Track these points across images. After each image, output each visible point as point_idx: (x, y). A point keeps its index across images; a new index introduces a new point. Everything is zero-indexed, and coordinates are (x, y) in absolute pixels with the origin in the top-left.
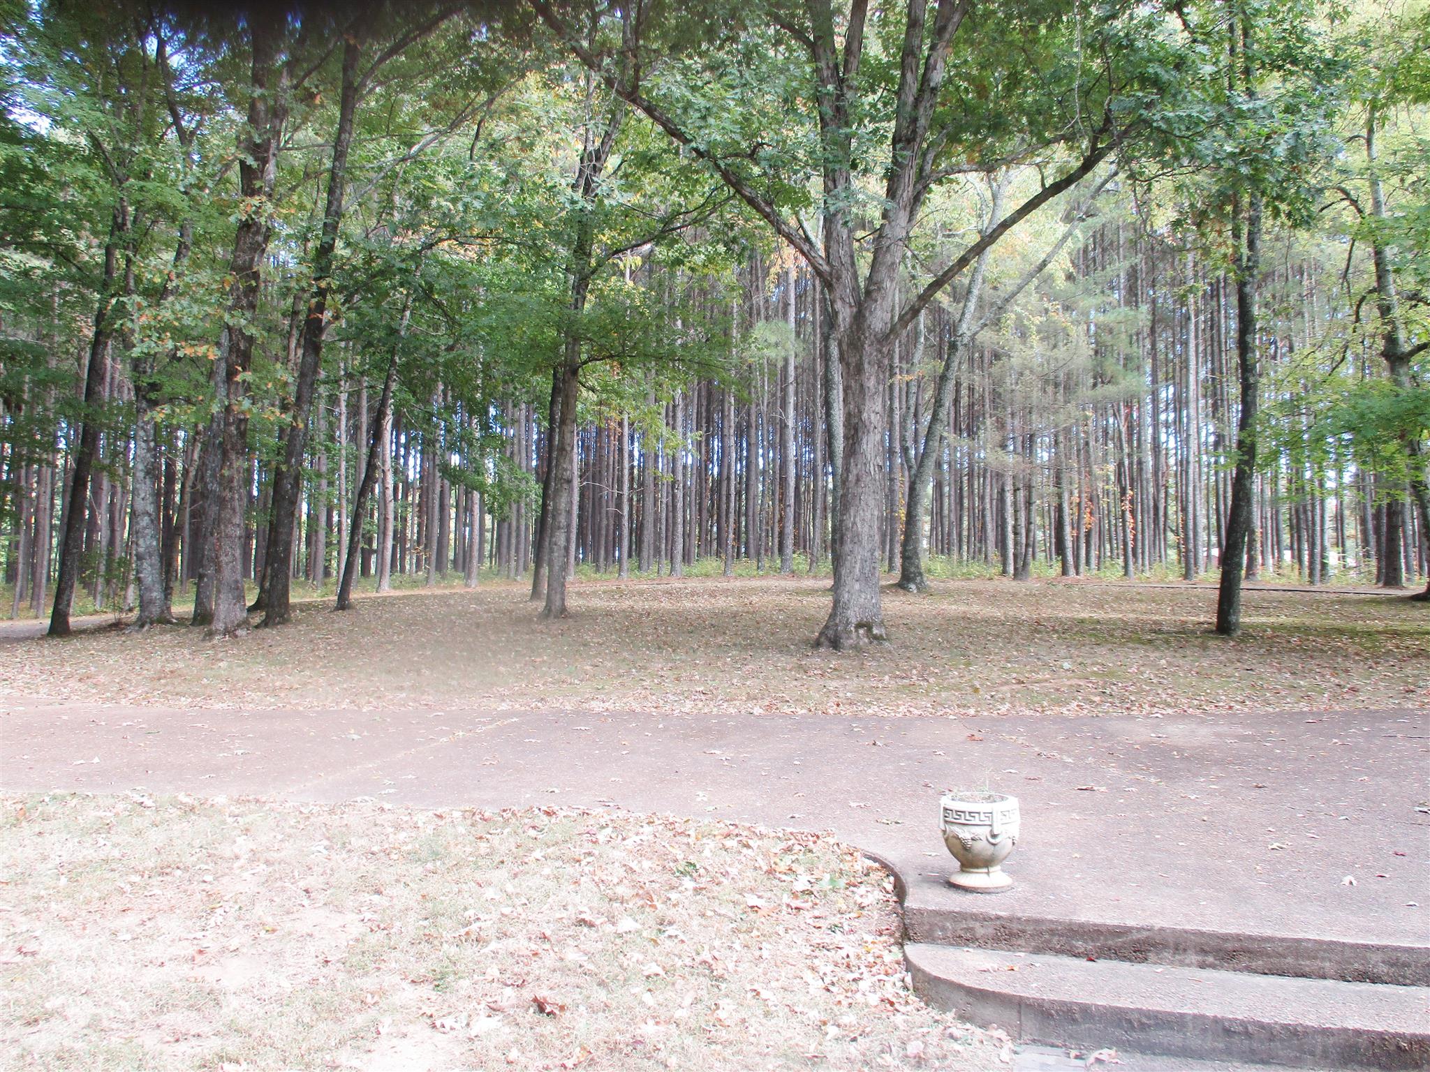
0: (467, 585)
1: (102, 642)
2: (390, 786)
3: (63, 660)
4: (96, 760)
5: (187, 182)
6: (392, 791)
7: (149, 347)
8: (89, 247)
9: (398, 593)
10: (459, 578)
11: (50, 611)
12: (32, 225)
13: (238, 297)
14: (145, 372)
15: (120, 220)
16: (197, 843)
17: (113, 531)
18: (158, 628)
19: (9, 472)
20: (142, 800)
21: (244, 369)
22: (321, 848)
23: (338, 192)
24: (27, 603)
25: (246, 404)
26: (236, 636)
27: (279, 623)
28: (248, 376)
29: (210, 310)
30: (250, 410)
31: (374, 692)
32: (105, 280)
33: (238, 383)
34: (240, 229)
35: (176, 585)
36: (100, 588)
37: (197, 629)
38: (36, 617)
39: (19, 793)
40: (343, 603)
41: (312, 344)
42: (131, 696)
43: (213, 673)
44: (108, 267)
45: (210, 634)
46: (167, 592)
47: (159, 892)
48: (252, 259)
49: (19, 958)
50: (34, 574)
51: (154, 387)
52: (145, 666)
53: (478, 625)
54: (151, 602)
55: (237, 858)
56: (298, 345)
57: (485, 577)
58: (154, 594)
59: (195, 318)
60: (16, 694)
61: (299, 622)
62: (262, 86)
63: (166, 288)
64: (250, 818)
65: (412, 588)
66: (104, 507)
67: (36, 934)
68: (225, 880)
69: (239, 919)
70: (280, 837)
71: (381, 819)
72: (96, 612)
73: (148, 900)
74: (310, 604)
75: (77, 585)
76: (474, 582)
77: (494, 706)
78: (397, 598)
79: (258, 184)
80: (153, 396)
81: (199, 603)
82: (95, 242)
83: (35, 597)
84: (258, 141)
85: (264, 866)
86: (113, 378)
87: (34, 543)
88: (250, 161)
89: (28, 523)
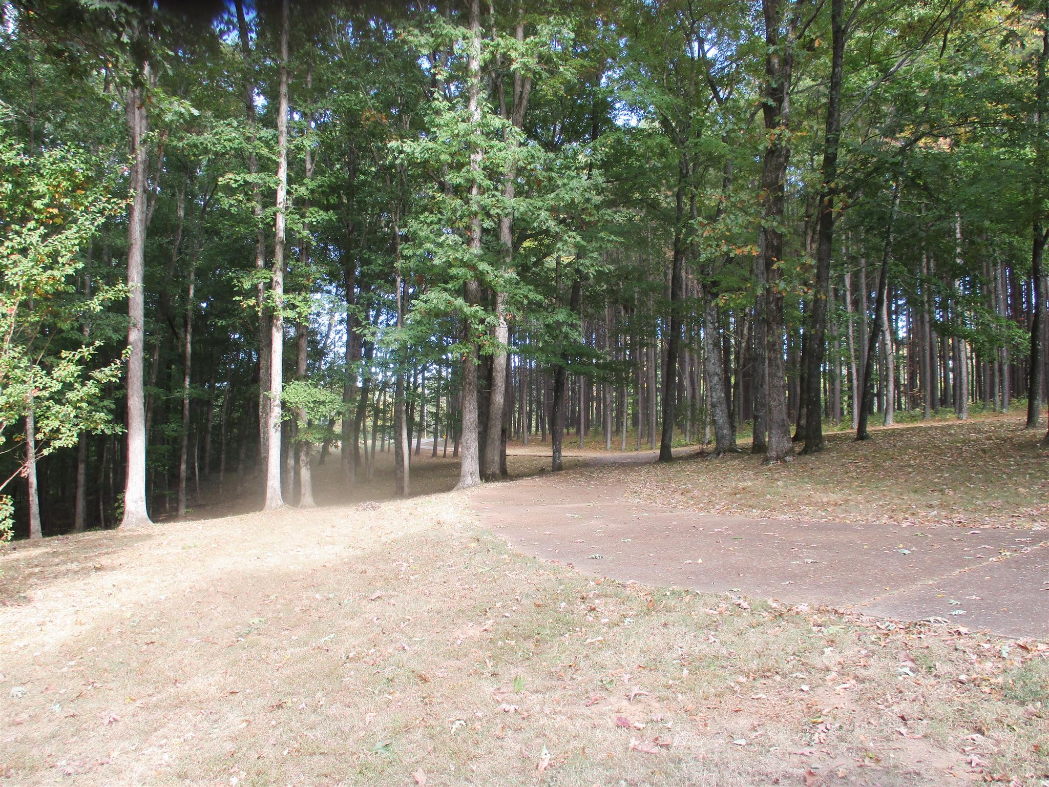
0: (959, 418)
1: (692, 466)
2: (957, 607)
3: (670, 479)
4: (700, 561)
5: (727, 128)
6: (961, 612)
7: (711, 253)
8: (667, 197)
9: (900, 426)
10: (950, 412)
11: (659, 444)
12: (631, 190)
13: (770, 207)
14: (708, 274)
15: (684, 172)
16: (789, 649)
17: (694, 389)
18: (729, 456)
19: (629, 356)
20: (739, 602)
21: (778, 260)
22: (907, 670)
23: (836, 114)
24: (644, 440)
25: (782, 285)
26: (786, 462)
27: (816, 451)
28: (782, 264)
29: (751, 219)
30: (785, 289)
31: (907, 509)
32: (677, 217)
33: (774, 271)
34: (768, 154)
35: (737, 424)
36: (688, 428)
37: (755, 456)
38: (651, 449)
39: (650, 586)
40: (862, 435)
41: (826, 236)
42: (718, 507)
43: (773, 490)
44: (679, 208)
45: (767, 460)
46: (733, 429)
47: (764, 697)
48: (777, 177)
49: (656, 750)
50: (648, 420)
51: (715, 284)
52: (725, 484)
53: (984, 451)
54: (723, 437)
55: (828, 669)
56: (812, 241)
57: (972, 411)
58: (725, 431)
59: (741, 226)
60: (642, 503)
61: (829, 450)
62: (774, 44)
63: (719, 209)
64: (833, 629)
65: (912, 421)
66: (687, 373)
67: (669, 725)
68: (820, 691)
69: (841, 739)
70: (864, 652)
71: (961, 643)
72: (687, 445)
73: (755, 703)
74: (835, 435)
75: (675, 428)
76: (964, 416)
77: (1027, 526)
78: (903, 430)
79: (777, 119)
80: (715, 290)
81: (756, 437)
82: (669, 193)
83: (650, 435)
84: (775, 86)
85: (854, 682)
86: (687, 285)
87: (647, 400)
88: (771, 102)
89: (643, 388)
